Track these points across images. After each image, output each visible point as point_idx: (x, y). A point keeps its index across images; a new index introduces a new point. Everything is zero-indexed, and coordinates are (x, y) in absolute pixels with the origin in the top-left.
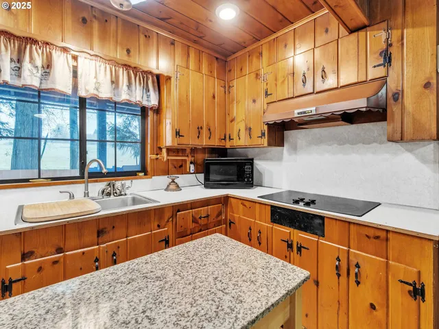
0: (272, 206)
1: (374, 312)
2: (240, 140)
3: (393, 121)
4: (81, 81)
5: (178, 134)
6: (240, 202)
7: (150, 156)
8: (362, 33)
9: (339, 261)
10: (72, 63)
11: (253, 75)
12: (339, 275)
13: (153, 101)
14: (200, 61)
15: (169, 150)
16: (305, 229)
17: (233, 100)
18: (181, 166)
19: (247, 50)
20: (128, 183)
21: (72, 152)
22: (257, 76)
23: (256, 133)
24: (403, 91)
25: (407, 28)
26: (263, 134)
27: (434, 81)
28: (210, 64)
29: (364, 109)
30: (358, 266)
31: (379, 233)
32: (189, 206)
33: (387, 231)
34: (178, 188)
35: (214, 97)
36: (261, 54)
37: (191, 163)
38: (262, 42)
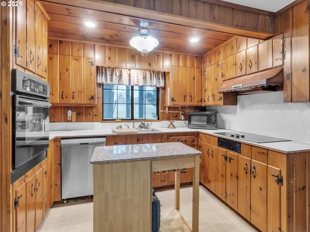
0: (218, 138)
1: (261, 192)
2: (209, 102)
3: (287, 91)
4: (132, 79)
5: (173, 100)
6: (204, 135)
7: (161, 111)
8: (270, 41)
9: (247, 165)
10: (128, 72)
11: (216, 65)
12: (247, 173)
13: (162, 84)
14: (185, 61)
15: (169, 108)
16: (233, 150)
17: (206, 79)
18: (176, 116)
19: (213, 50)
20: (150, 123)
21: (127, 108)
22: (218, 65)
23: (218, 97)
24: (291, 73)
25: (294, 37)
26: (221, 98)
27: (308, 68)
28: (192, 61)
29: (265, 85)
30: (254, 168)
31: (264, 151)
32: (176, 135)
33: (268, 150)
34: (174, 127)
35: (194, 78)
36: (220, 53)
37: (182, 114)
38: (220, 46)
